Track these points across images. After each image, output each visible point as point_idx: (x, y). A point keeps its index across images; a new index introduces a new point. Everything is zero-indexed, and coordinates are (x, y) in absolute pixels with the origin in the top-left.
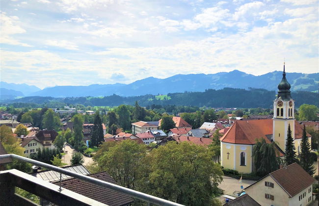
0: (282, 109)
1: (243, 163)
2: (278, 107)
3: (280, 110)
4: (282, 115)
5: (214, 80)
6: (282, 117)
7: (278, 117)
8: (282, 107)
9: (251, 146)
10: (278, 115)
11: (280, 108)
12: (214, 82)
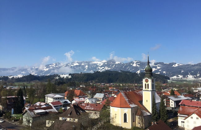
0: (148, 84)
1: (125, 121)
2: (146, 83)
3: (147, 85)
4: (148, 88)
5: (99, 65)
6: (148, 89)
7: (146, 89)
8: (148, 83)
9: (131, 109)
10: (146, 88)
11: (147, 83)
12: (99, 67)
